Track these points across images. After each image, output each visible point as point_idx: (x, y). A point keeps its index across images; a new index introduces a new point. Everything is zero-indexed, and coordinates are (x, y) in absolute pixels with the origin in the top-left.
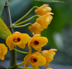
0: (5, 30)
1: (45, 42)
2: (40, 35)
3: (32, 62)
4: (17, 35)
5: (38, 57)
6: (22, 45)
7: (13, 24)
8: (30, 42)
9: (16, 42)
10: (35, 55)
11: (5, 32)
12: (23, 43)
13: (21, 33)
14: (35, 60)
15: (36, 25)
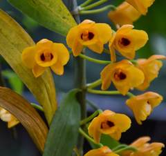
0: (64, 18)
1: (141, 41)
2: (133, 27)
3: (117, 80)
4: (87, 27)
5: (128, 69)
6: (96, 45)
7: (80, 8)
8: (112, 41)
9: (85, 40)
10: (121, 67)
11: (65, 20)
12: (99, 42)
13: (96, 23)
14: (122, 76)
15: (123, 9)
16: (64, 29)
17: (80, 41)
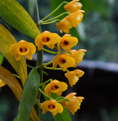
0: (33, 28)
1: (75, 42)
2: (71, 36)
3: (61, 63)
5: (67, 58)
6: (51, 45)
7: (41, 21)
9: (45, 42)
10: (64, 56)
11: (34, 30)
12: (52, 43)
14: (64, 61)
15: (64, 22)
16: (33, 34)
17: (42, 42)
